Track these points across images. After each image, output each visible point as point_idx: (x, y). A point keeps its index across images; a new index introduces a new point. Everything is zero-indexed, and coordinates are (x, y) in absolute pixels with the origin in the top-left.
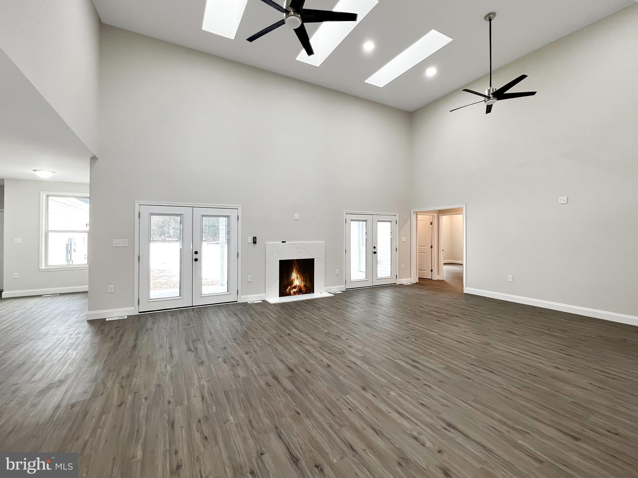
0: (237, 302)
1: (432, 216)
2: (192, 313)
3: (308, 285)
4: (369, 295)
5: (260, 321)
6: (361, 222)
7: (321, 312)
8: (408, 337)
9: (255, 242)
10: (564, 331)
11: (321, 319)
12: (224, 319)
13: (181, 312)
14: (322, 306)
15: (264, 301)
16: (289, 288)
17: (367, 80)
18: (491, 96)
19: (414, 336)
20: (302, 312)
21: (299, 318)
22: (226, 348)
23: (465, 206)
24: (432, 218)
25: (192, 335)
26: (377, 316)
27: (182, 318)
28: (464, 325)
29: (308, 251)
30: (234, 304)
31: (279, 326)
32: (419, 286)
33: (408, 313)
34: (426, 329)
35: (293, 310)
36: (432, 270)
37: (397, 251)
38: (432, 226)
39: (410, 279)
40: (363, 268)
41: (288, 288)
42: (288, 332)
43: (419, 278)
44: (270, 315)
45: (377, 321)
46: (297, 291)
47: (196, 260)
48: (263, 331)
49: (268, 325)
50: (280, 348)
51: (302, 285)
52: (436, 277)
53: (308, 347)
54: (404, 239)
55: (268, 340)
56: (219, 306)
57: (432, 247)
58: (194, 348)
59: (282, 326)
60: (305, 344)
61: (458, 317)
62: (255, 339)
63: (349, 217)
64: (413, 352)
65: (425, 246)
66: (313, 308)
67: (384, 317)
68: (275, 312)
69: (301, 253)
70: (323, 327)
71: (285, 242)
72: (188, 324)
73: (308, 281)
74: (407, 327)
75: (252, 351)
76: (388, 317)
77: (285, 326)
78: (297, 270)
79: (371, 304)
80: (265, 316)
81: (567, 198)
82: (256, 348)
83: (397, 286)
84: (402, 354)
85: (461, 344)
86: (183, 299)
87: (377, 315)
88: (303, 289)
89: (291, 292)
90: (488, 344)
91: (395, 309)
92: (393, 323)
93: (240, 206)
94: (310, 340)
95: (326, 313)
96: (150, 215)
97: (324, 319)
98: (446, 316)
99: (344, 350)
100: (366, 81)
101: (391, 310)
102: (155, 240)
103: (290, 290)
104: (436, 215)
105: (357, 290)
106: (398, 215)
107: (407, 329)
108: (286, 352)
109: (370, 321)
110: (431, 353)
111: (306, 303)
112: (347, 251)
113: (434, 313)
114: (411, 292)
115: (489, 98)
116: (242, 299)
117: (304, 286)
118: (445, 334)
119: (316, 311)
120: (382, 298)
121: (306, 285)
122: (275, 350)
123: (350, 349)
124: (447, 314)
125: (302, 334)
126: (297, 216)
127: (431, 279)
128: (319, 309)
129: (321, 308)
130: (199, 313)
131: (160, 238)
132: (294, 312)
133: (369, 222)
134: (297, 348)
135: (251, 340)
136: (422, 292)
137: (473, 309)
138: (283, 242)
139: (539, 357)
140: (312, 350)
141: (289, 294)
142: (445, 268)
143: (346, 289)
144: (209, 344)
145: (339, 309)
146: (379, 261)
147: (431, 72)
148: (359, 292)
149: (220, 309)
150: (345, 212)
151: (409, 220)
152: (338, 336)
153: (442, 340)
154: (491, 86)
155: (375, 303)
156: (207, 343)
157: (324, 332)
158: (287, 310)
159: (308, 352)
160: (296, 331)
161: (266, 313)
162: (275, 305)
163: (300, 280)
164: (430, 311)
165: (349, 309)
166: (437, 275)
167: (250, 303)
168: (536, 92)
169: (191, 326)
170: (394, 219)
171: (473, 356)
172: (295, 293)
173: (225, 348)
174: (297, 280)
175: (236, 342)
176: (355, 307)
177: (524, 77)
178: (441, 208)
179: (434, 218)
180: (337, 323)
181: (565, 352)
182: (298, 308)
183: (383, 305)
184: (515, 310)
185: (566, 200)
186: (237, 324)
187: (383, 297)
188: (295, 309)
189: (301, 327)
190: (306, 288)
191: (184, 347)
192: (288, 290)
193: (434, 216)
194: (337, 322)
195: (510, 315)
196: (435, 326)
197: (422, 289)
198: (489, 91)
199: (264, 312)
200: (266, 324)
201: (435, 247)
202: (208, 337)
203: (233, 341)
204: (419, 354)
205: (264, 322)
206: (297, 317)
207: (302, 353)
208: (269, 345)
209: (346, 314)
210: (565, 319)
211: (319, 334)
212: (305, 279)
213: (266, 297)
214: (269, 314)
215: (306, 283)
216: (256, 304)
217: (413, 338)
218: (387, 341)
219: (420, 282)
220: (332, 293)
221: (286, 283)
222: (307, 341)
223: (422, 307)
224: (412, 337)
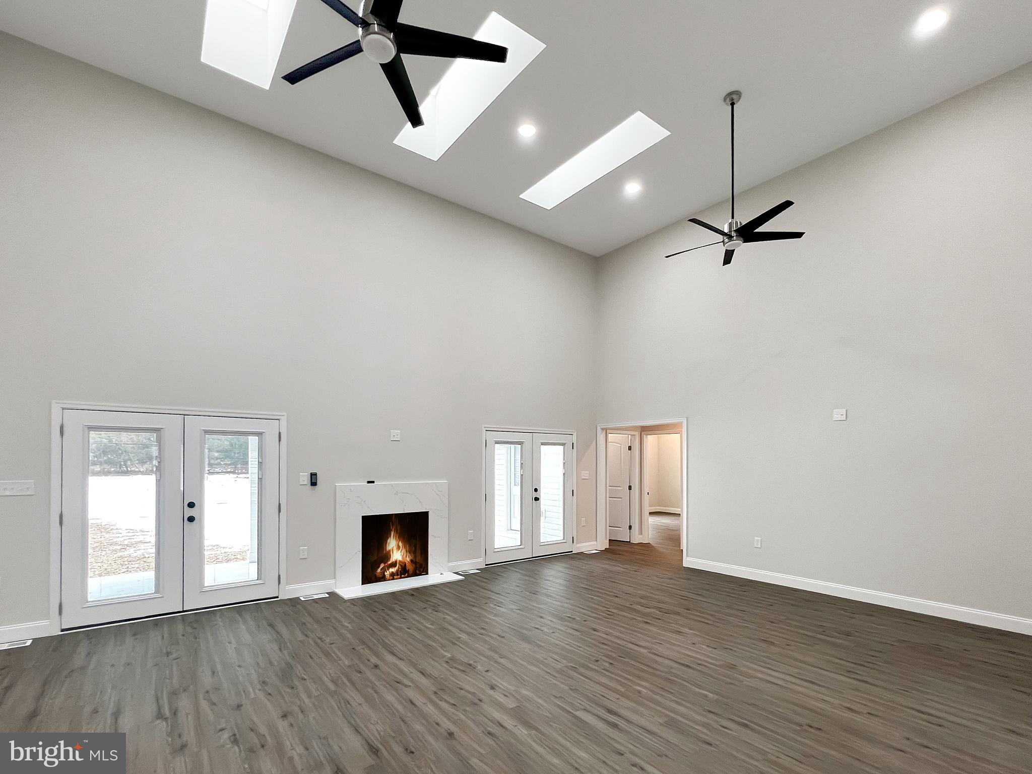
0: (277, 597)
1: (632, 435)
2: (180, 627)
3: (419, 559)
4: (526, 575)
5: (320, 639)
6: (513, 446)
7: (439, 614)
8: (597, 661)
9: (314, 484)
10: (848, 634)
11: (440, 628)
12: (246, 637)
13: (156, 624)
14: (441, 600)
15: (333, 595)
16: (381, 567)
17: (523, 194)
18: (733, 234)
19: (607, 656)
20: (403, 615)
21: (397, 628)
22: (242, 705)
23: (686, 420)
24: (631, 439)
25: (171, 677)
26: (541, 617)
27: (155, 639)
28: (691, 629)
29: (417, 498)
30: (273, 603)
31: (357, 648)
32: (609, 555)
33: (595, 609)
34: (628, 642)
35: (386, 610)
36: (630, 527)
37: (574, 494)
38: (631, 452)
39: (595, 543)
40: (517, 525)
41: (379, 567)
42: (374, 660)
43: (609, 540)
44: (342, 625)
45: (542, 628)
46: (397, 571)
47: (191, 519)
48: (324, 660)
49: (335, 646)
50: (354, 696)
51: (408, 559)
52: (637, 539)
53: (411, 694)
54: (585, 474)
55: (332, 681)
56: (240, 609)
57: (630, 488)
58: (170, 709)
59: (363, 647)
60: (406, 686)
61: (678, 614)
62: (305, 679)
63: (492, 437)
64: (607, 691)
65: (620, 487)
66: (426, 606)
67: (553, 620)
68: (352, 617)
69: (403, 502)
70: (442, 646)
71: (373, 482)
72: (168, 654)
73: (418, 552)
74: (594, 640)
75: (296, 709)
76: (561, 619)
77: (369, 647)
78: (397, 533)
79: (530, 593)
80: (333, 626)
81: (846, 411)
82: (306, 700)
83: (573, 555)
84: (588, 699)
85: (689, 670)
86: (162, 598)
87: (542, 615)
88: (410, 567)
89: (386, 573)
90: (733, 667)
91: (572, 602)
92: (570, 631)
93: (285, 414)
94: (416, 676)
95: (448, 615)
96: (86, 430)
97: (444, 629)
98: (659, 613)
99: (482, 697)
100: (520, 196)
101: (566, 605)
102: (131, 471)
103: (384, 570)
104: (637, 434)
105: (505, 566)
106: (575, 434)
107: (593, 641)
108: (366, 709)
109: (530, 630)
110: (639, 692)
111: (412, 595)
112: (488, 498)
113: (639, 607)
114: (596, 567)
115: (730, 237)
116: (289, 591)
117: (412, 561)
118: (660, 649)
119: (430, 610)
120: (548, 580)
121: (416, 559)
122: (345, 703)
123: (491, 692)
124: (660, 610)
125: (402, 665)
126: (396, 434)
127: (630, 542)
128: (436, 608)
129: (439, 605)
130: (195, 626)
131: (142, 466)
132: (388, 615)
133: (527, 445)
134: (390, 697)
135: (297, 683)
136: (615, 566)
137: (700, 598)
138: (369, 482)
139: (816, 687)
140: (419, 699)
141: (383, 578)
142: (651, 522)
143: (486, 565)
144: (205, 699)
145: (473, 606)
146: (544, 512)
147: (633, 189)
148: (509, 569)
149: (241, 615)
150: (485, 427)
151: (594, 443)
152: (470, 665)
153: (656, 662)
154: (733, 217)
155: (538, 592)
156: (201, 696)
157: (445, 656)
158: (375, 612)
159: (411, 704)
160: (390, 658)
161: (333, 621)
162: (353, 601)
163: (404, 551)
164: (631, 605)
165: (491, 605)
166: (639, 534)
167: (303, 599)
168: (804, 233)
169: (174, 656)
170: (568, 440)
171: (711, 693)
172: (393, 576)
173: (239, 706)
174: (397, 552)
175: (265, 691)
176: (501, 600)
177: (788, 204)
178: (645, 424)
179: (635, 439)
180: (470, 636)
181: (856, 676)
182: (397, 607)
183: (551, 594)
184: (768, 597)
185: (845, 416)
186: (272, 648)
187: (551, 579)
188: (393, 610)
189: (400, 648)
190: (414, 565)
191: (150, 709)
192: (379, 570)
193: (634, 435)
194: (469, 634)
195: (760, 607)
196: (641, 633)
197: (616, 561)
198: (730, 225)
199: (329, 618)
200: (333, 644)
201: (636, 488)
202: (206, 679)
203: (259, 687)
204: (618, 696)
205: (328, 640)
206: (394, 627)
207: (400, 708)
208: (333, 694)
209: (485, 617)
210: (845, 610)
211: (432, 662)
212: (414, 548)
213: (336, 587)
214: (339, 621)
215: (415, 557)
216: (315, 601)
217: (606, 662)
218: (560, 672)
219: (612, 547)
220: (460, 573)
221: (376, 558)
222: (412, 680)
223: (619, 596)
224: (604, 661)
